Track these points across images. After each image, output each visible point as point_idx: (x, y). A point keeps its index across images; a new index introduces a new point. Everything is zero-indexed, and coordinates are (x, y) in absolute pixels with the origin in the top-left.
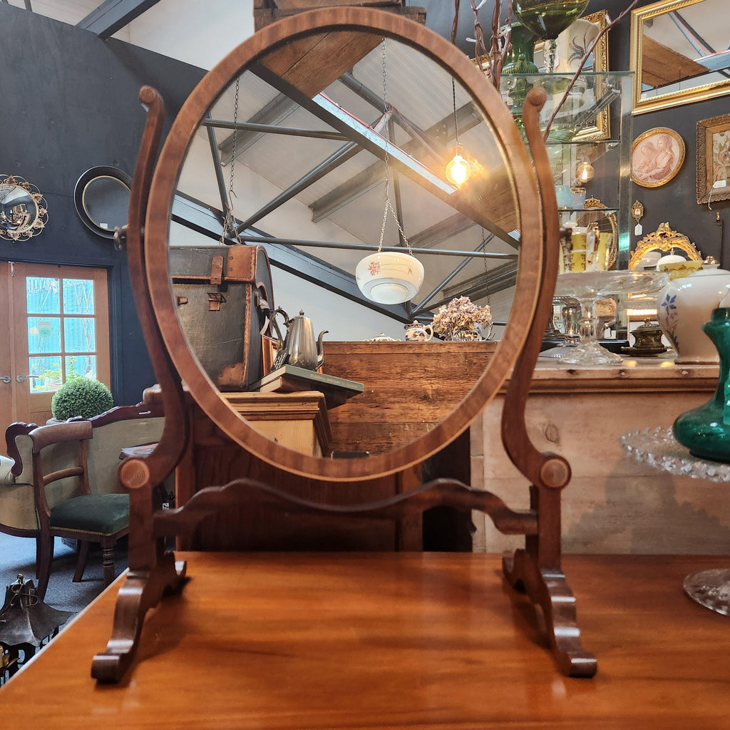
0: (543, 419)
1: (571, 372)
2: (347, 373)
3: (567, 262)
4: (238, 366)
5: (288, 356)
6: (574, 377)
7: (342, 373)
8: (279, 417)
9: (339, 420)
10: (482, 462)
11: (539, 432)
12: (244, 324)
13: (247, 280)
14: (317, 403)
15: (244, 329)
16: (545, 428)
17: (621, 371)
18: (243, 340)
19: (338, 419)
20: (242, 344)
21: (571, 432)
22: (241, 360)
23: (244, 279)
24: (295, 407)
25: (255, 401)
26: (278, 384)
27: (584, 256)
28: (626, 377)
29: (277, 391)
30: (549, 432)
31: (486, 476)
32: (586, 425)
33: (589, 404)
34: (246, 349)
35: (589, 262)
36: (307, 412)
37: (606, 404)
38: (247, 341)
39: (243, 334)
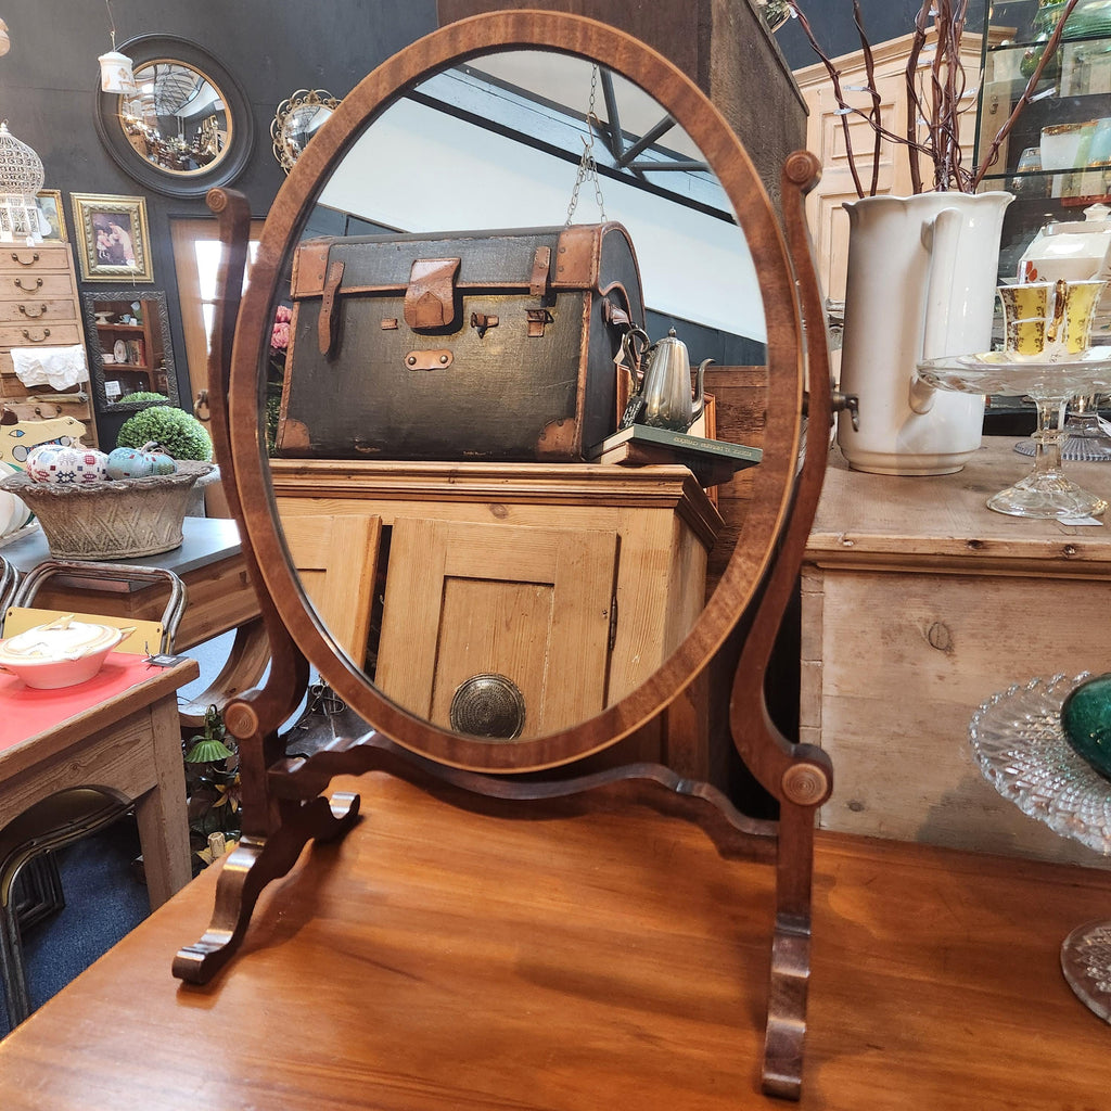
0: (927, 613)
1: (975, 543)
2: (755, 418)
3: (1012, 335)
4: (568, 423)
5: (645, 406)
6: (979, 554)
7: (747, 419)
8: (624, 503)
9: (737, 494)
10: (819, 670)
11: (917, 632)
12: (578, 358)
13: (586, 285)
14: (682, 484)
15: (578, 366)
16: (929, 628)
17: (1068, 547)
18: (577, 382)
19: (735, 492)
20: (575, 388)
21: (973, 636)
22: (572, 414)
23: (580, 285)
24: (646, 489)
25: (590, 477)
26: (622, 453)
27: (1041, 326)
28: (1077, 557)
29: (621, 463)
30: (934, 633)
31: (824, 692)
32: (1003, 627)
33: (1011, 594)
34: (581, 396)
35: (1050, 339)
36: (666, 498)
37: (1044, 595)
38: (582, 384)
39: (577, 373)
